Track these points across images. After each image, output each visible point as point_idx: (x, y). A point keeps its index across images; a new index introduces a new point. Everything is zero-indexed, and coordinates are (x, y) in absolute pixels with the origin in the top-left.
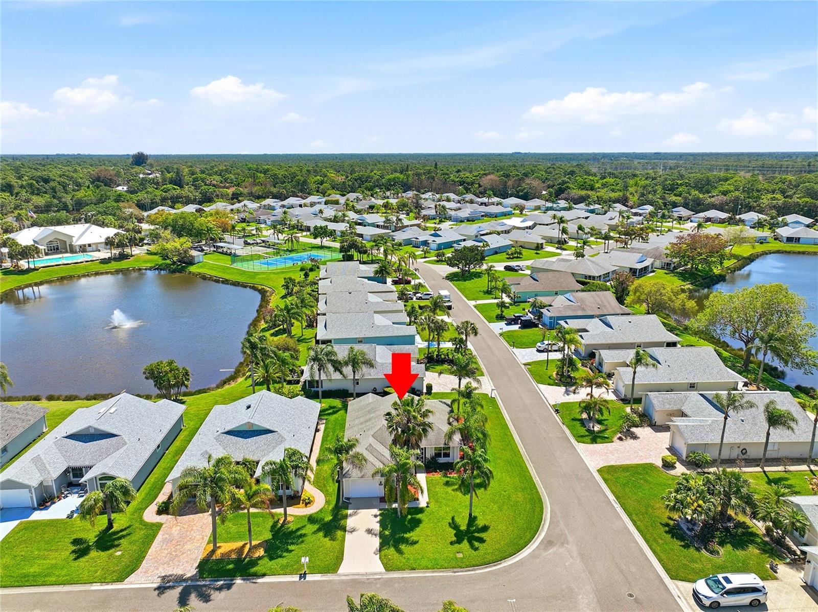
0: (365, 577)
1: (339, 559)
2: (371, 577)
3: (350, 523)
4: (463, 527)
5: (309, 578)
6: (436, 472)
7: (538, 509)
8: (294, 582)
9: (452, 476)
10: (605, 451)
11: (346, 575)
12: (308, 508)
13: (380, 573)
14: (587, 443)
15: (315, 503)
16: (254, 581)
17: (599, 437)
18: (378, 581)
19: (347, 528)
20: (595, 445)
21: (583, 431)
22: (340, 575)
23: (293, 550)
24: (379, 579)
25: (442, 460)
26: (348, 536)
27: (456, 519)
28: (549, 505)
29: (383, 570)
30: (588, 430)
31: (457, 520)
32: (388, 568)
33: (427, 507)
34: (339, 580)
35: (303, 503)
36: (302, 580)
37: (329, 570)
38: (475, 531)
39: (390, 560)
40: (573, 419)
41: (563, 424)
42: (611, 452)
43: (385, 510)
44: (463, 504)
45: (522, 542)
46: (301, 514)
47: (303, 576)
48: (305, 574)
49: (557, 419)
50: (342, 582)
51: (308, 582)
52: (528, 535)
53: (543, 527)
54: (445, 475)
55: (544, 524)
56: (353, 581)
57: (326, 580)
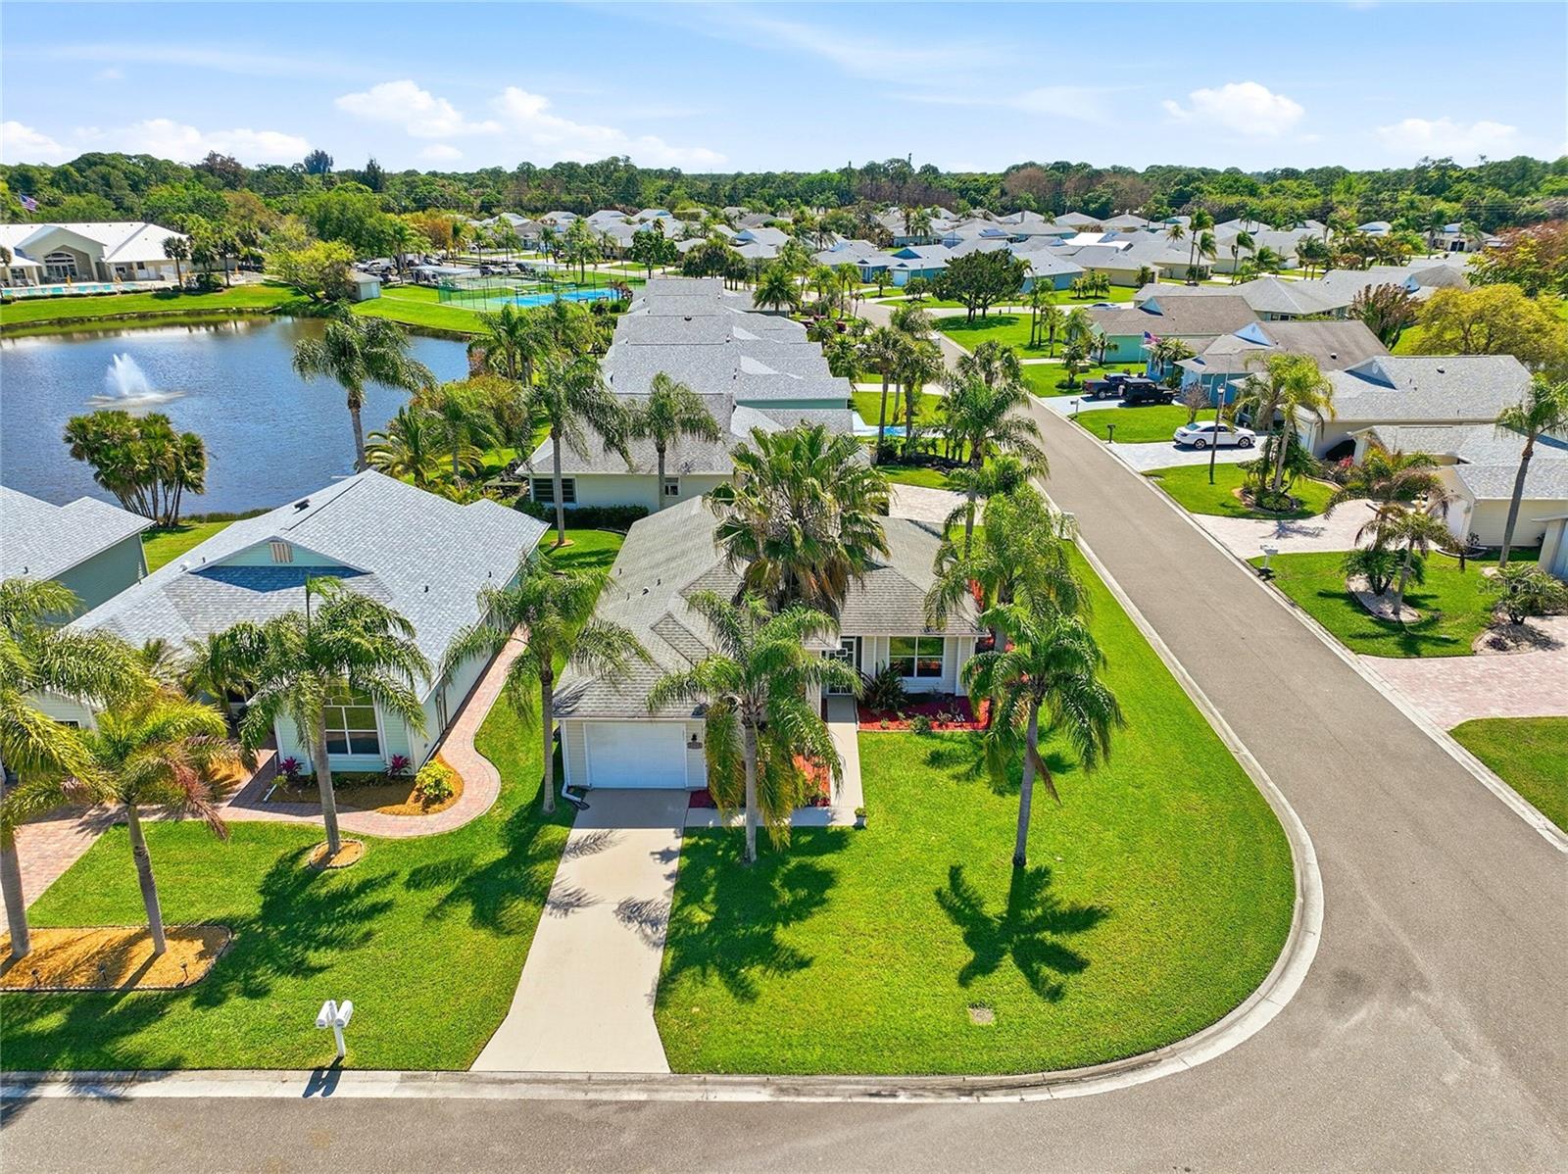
0: (580, 1096)
1: (493, 1011)
2: (605, 1097)
3: (568, 874)
4: (995, 907)
5: (351, 1087)
6: (894, 718)
7: (1269, 852)
8: (281, 1103)
9: (947, 733)
10: (1458, 678)
11: (502, 1082)
12: (430, 817)
13: (648, 1081)
14: (1387, 655)
15: (461, 802)
16: (119, 1091)
17: (1425, 639)
18: (631, 1115)
19: (555, 893)
20: (1417, 661)
21: (1363, 623)
22: (480, 1081)
23: (321, 969)
24: (637, 1106)
25: (914, 685)
26: (549, 923)
27: (966, 873)
28: (1306, 839)
29: (661, 1066)
30: (1382, 621)
31: (971, 878)
32: (684, 1059)
33: (859, 827)
34: (470, 1102)
35: (417, 800)
36: (318, 1095)
37: (437, 1058)
38: (1040, 924)
39: (694, 1025)
40: (1322, 595)
41: (1293, 605)
42: (1479, 681)
43: (703, 832)
44: (990, 823)
45: (1231, 972)
46: (398, 836)
47: (326, 1077)
48: (336, 1068)
49: (1271, 593)
50: (482, 1112)
51: (340, 1105)
52: (1255, 950)
53: (1303, 917)
54: (925, 731)
55: (1304, 906)
56: (530, 1109)
57: (411, 1101)
